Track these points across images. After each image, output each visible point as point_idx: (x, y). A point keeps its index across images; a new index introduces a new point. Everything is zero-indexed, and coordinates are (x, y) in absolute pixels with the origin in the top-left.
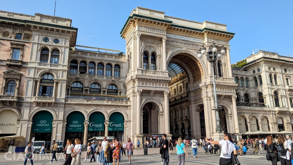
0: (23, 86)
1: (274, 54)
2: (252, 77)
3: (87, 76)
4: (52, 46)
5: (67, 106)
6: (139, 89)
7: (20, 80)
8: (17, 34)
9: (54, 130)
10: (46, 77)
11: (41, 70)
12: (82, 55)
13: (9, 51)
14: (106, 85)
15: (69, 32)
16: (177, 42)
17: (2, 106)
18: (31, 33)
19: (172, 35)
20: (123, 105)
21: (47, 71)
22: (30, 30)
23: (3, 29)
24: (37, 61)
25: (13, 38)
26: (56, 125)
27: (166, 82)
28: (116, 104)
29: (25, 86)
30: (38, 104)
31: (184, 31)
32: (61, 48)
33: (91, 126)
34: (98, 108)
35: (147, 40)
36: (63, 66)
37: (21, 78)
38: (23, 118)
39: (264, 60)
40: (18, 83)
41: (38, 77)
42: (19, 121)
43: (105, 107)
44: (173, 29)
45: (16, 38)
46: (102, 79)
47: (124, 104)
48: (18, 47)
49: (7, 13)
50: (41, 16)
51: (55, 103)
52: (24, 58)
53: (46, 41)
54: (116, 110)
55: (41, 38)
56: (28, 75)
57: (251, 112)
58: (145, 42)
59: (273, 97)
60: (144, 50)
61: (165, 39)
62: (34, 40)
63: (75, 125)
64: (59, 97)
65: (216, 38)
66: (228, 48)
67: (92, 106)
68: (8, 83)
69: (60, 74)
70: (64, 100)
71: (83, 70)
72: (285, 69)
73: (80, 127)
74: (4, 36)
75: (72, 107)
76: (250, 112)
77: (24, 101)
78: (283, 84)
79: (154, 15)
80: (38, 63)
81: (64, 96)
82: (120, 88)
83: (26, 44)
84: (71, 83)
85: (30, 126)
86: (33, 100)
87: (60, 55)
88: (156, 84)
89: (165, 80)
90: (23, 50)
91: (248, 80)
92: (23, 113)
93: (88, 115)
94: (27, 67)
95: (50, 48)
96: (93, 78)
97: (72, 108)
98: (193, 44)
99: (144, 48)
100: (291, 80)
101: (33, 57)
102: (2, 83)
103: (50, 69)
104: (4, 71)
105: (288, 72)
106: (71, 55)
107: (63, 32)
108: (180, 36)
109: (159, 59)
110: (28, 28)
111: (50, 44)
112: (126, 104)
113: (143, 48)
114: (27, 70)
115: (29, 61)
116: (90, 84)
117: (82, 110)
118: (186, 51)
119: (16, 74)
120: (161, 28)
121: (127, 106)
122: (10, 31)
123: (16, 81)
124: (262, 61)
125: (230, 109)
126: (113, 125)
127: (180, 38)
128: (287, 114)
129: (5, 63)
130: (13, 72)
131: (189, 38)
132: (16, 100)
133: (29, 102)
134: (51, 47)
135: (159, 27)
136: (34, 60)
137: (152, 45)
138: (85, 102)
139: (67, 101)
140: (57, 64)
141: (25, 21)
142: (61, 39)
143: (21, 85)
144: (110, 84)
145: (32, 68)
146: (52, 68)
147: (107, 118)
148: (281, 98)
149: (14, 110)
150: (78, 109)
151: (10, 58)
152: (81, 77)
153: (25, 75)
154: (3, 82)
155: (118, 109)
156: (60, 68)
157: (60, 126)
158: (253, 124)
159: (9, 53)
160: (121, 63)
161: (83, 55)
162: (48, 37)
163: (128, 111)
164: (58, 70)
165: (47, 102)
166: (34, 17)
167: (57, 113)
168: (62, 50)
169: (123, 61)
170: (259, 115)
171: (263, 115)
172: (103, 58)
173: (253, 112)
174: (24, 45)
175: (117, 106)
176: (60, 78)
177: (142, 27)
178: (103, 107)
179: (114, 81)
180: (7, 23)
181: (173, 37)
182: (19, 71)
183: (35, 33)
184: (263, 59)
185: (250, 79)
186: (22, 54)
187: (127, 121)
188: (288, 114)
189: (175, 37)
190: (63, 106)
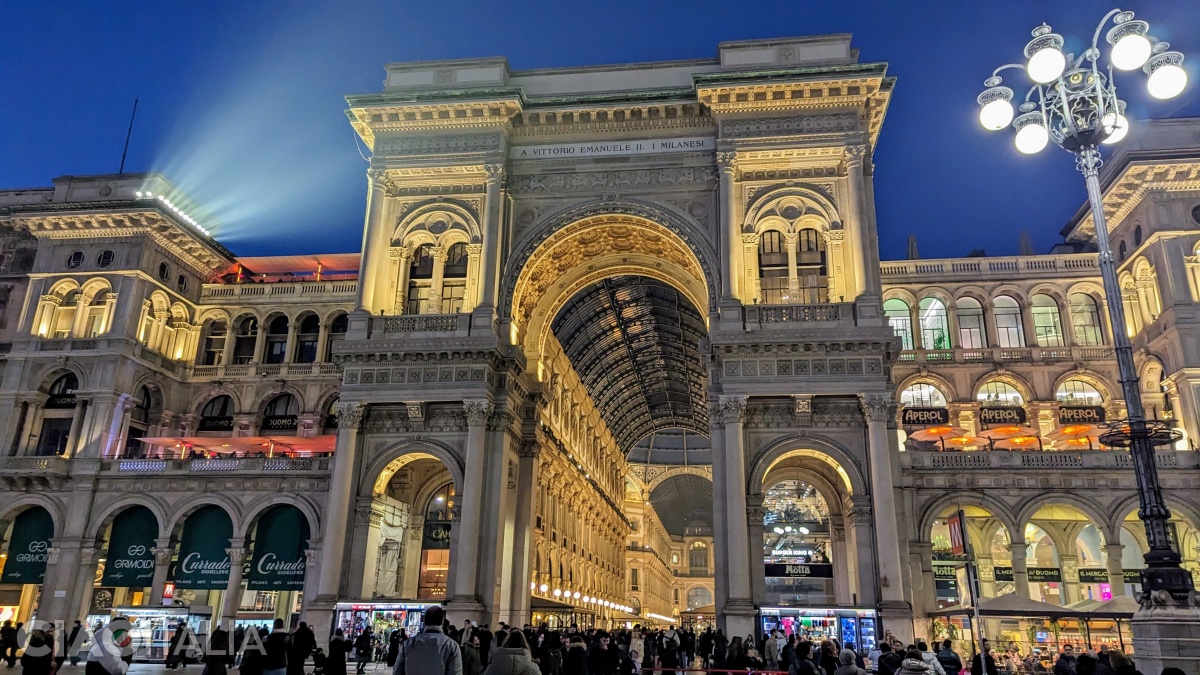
3: (253, 371)
4: (89, 276)
5: (106, 486)
6: (346, 404)
9: (50, 576)
11: (45, 364)
14: (316, 400)
18: (35, 245)
19: (550, 146)
20: (309, 473)
21: (58, 365)
22: (31, 237)
26: (57, 559)
27: (476, 361)
28: (278, 472)
32: (114, 280)
34: (211, 489)
35: (426, 191)
36: (109, 342)
41: (29, 390)
43: (239, 486)
46: (300, 377)
47: (314, 469)
50: (69, 184)
51: (62, 479)
53: (74, 266)
54: (276, 496)
56: (4, 387)
60: (408, 233)
62: (36, 267)
63: (134, 559)
64: (82, 457)
67: (192, 484)
69: (98, 370)
70: (98, 464)
73: (153, 570)
80: (37, 343)
84: (195, 403)
87: (109, 304)
90: (4, 304)
93: (170, 522)
95: (82, 284)
96: (271, 378)
98: (655, 167)
99: (411, 229)
103: (67, 358)
106: (208, 301)
109: (472, 263)
110: (24, 231)
113: (403, 226)
115: (14, 338)
116: (259, 401)
117: (152, 499)
118: (611, 209)
120: (480, 129)
121: (323, 479)
125: (857, 470)
134: (85, 283)
135: (467, 126)
141: (8, 211)
142: (118, 248)
144: (331, 392)
146: (74, 353)
147: (237, 531)
155: (285, 491)
156: (101, 349)
157: (70, 560)
162: (81, 248)
163: (323, 499)
164: (90, 359)
165: (31, 475)
166: (54, 190)
168: (115, 288)
177: (394, 140)
183: (44, 244)
184: (1131, 169)
187: (317, 543)
189: (564, 155)
190: (89, 485)
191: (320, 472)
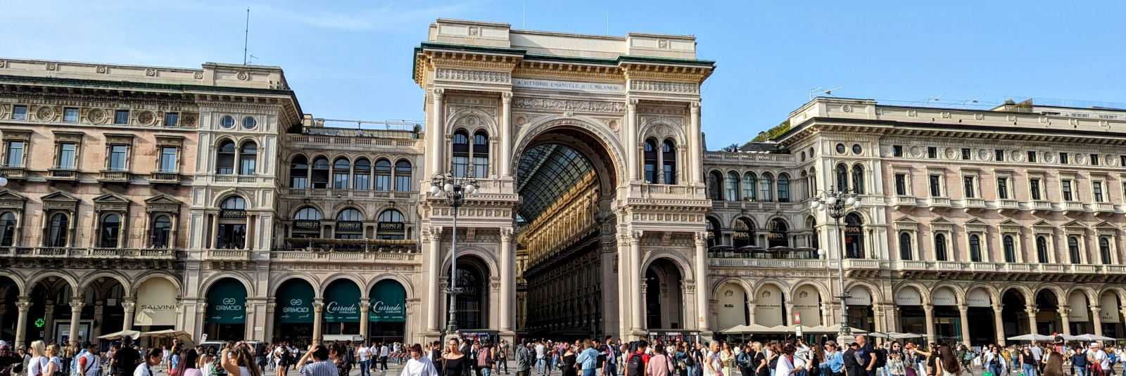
0: (186, 228)
1: (860, 103)
2: (799, 170)
3: (329, 193)
4: (241, 134)
5: (276, 267)
6: (435, 227)
7: (178, 216)
8: (168, 113)
9: (250, 319)
10: (231, 205)
11: (219, 191)
12: (317, 144)
13: (153, 154)
14: (374, 213)
15: (274, 101)
16: (545, 99)
17: (147, 270)
18: (196, 110)
19: (534, 81)
20: (403, 262)
21: (231, 192)
22: (193, 104)
23: (139, 106)
24: (210, 173)
25: (160, 124)
26: (253, 309)
27: (506, 207)
28: (384, 261)
29: (188, 227)
30: (215, 265)
31: (565, 67)
32: (260, 138)
33: (330, 310)
34: (344, 270)
35: (463, 101)
36: (265, 179)
37: (179, 210)
38: (186, 295)
39: (820, 125)
40: (174, 220)
41: (213, 207)
42: (180, 299)
43: (361, 269)
44: (532, 66)
45: (166, 124)
46: (363, 198)
47: (406, 260)
48: (170, 144)
49: (146, 70)
50: (215, 69)
51: (249, 263)
52: (185, 167)
53: (227, 126)
54: (385, 275)
55: (217, 119)
56: (194, 204)
57: (761, 273)
58: (457, 106)
59: (840, 230)
60: (454, 126)
61: (507, 95)
62: (202, 125)
63: (295, 307)
64: (258, 249)
65: (657, 79)
66: (694, 103)
67: (331, 267)
68: (156, 222)
69: (259, 196)
70: (269, 254)
71: (321, 179)
72: (896, 144)
73: (307, 313)
74: (143, 122)
75: (286, 270)
76: (759, 273)
77: (188, 258)
78: (880, 190)
79: (481, 35)
80: (213, 176)
81: (267, 246)
82: (409, 218)
83: (186, 135)
84: (293, 211)
85: (202, 310)
86: (205, 257)
87: (258, 153)
88: (480, 213)
89: (502, 202)
90: (181, 148)
91: (789, 179)
92: (187, 283)
93: (321, 287)
94: (191, 186)
95: (237, 139)
96: (344, 198)
97: (285, 272)
98: (593, 100)
99: (455, 123)
100: (914, 178)
101: (201, 163)
102: (143, 223)
103: (237, 188)
104: (147, 198)
105: (906, 156)
106: (292, 146)
107: (262, 100)
108: (556, 82)
109: (494, 147)
110: (189, 100)
111: (235, 131)
112: (409, 259)
113: (451, 121)
114: (191, 192)
115: (194, 172)
116: (336, 212)
117: (307, 275)
118: (569, 122)
119: (170, 202)
120: (498, 69)
121: (412, 266)
122: (153, 109)
123: (171, 218)
124: (815, 129)
125: (689, 267)
126: (381, 308)
127: (556, 87)
128: (884, 278)
129: (147, 181)
130: (164, 200)
131: (580, 84)
132: (170, 257)
133: (197, 261)
134: (239, 138)
135: (491, 67)
136: (203, 170)
137: (476, 112)
138: (314, 257)
139: (276, 257)
140: (253, 176)
141: (181, 87)
142: (259, 117)
143: (182, 225)
144: (383, 209)
145: (201, 187)
146: (241, 185)
147: (364, 294)
148: (871, 232)
149: (170, 278)
150: (298, 273)
151: (157, 170)
152: (316, 196)
153: (187, 203)
154: (146, 220)
155: (390, 272)
156: (259, 183)
157: (262, 310)
158: (771, 306)
159: (155, 158)
160: (413, 155)
161: (320, 144)
162: (231, 115)
163: (413, 277)
164: (253, 189)
165: (232, 261)
166: (202, 72)
167: (255, 283)
168: (261, 143)
169: (419, 152)
170: (790, 282)
171: (801, 281)
172: (367, 145)
173: (771, 273)
174: (182, 139)
175: (388, 265)
176: (260, 207)
177: (447, 70)
178: (354, 267)
179: (394, 202)
180: (145, 94)
181: (535, 86)
182: (175, 195)
183: (204, 110)
184: (814, 124)
185: (792, 178)
186: (179, 158)
187: (412, 301)
188: (887, 278)
189: (541, 87)
190: (267, 267)
191: (409, 262)
